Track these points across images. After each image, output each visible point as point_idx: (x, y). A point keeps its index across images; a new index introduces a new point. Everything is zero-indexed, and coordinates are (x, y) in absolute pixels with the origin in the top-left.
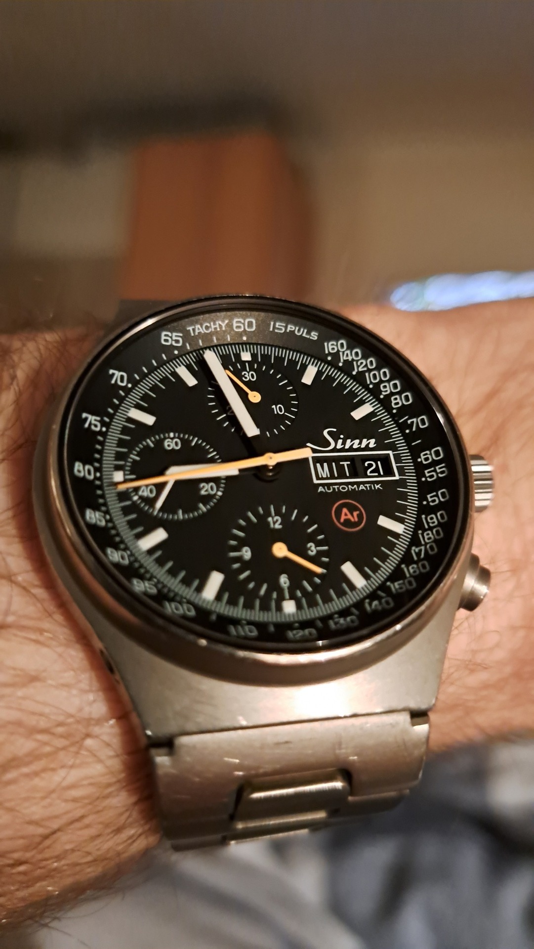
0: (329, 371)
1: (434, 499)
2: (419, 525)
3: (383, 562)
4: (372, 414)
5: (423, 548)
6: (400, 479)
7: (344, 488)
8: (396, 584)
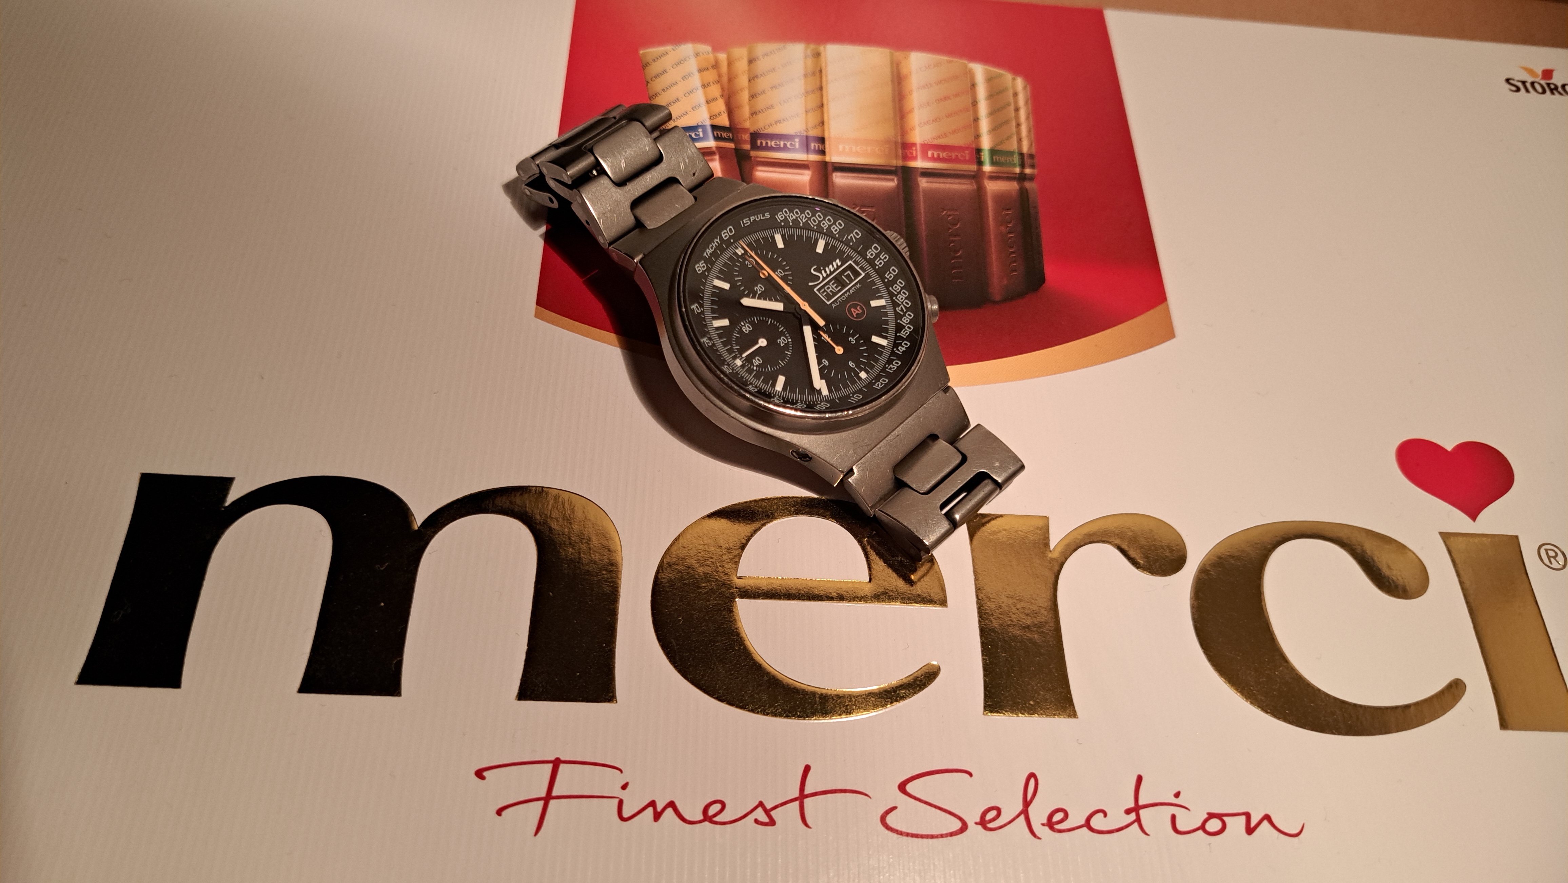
0: (787, 232)
1: (889, 276)
2: (891, 295)
3: (888, 325)
4: (827, 245)
5: (902, 306)
6: (866, 274)
7: (844, 298)
8: (902, 332)
